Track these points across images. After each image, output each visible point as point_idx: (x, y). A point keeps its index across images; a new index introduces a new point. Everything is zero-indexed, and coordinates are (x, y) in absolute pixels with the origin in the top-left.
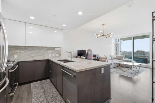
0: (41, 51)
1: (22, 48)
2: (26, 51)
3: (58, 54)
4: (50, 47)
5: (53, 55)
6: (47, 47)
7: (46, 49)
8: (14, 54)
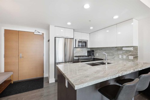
0: (111, 51)
1: (100, 49)
2: (101, 51)
3: (132, 57)
4: (120, 47)
5: (125, 57)
6: (116, 47)
7: (116, 49)
8: (96, 53)
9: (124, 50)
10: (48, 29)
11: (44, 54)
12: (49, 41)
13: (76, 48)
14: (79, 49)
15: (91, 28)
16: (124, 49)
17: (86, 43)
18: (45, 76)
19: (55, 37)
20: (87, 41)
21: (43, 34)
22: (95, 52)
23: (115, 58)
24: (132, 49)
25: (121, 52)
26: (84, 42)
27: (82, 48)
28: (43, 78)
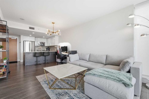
8: (50, 49)
10: (20, 36)
12: (20, 42)
13: (37, 46)
14: (40, 47)
19: (24, 41)
20: (45, 42)
21: (17, 39)
28: (17, 61)
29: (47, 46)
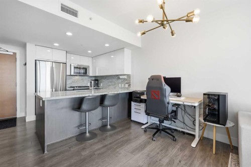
0: (113, 80)
2: (105, 80)
3: (127, 85)
5: (123, 85)
8: (101, 83)
9: (122, 79)
10: (24, 46)
11: (16, 83)
12: (26, 64)
13: (71, 75)
14: (77, 77)
15: (90, 52)
16: (121, 77)
17: (85, 69)
18: (18, 116)
19: (36, 60)
20: (89, 67)
21: (15, 54)
22: (99, 82)
23: (117, 87)
24: (125, 77)
25: (120, 81)
26: (83, 68)
27: (83, 77)
28: (16, 118)
29: (91, 77)
